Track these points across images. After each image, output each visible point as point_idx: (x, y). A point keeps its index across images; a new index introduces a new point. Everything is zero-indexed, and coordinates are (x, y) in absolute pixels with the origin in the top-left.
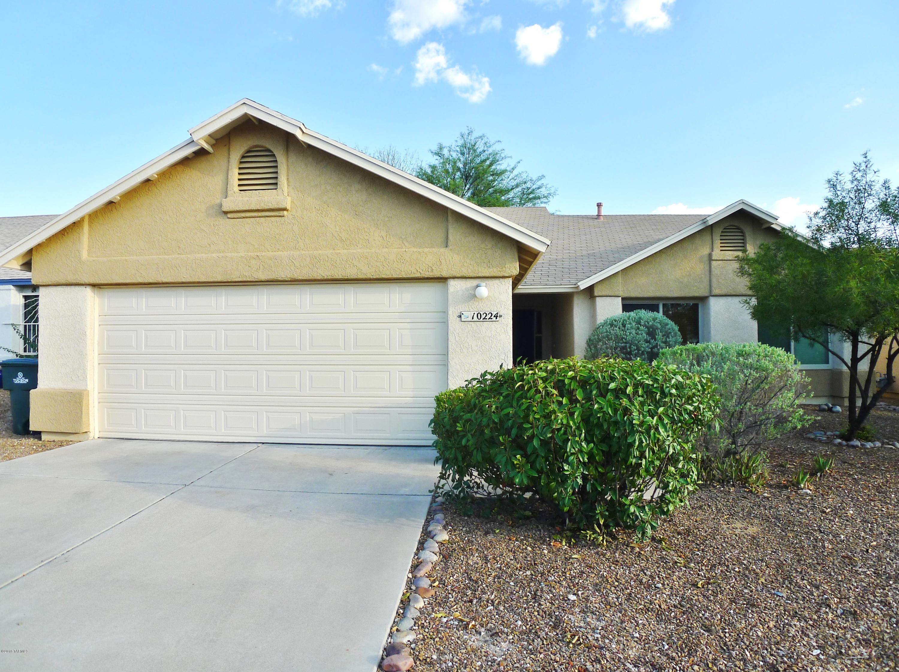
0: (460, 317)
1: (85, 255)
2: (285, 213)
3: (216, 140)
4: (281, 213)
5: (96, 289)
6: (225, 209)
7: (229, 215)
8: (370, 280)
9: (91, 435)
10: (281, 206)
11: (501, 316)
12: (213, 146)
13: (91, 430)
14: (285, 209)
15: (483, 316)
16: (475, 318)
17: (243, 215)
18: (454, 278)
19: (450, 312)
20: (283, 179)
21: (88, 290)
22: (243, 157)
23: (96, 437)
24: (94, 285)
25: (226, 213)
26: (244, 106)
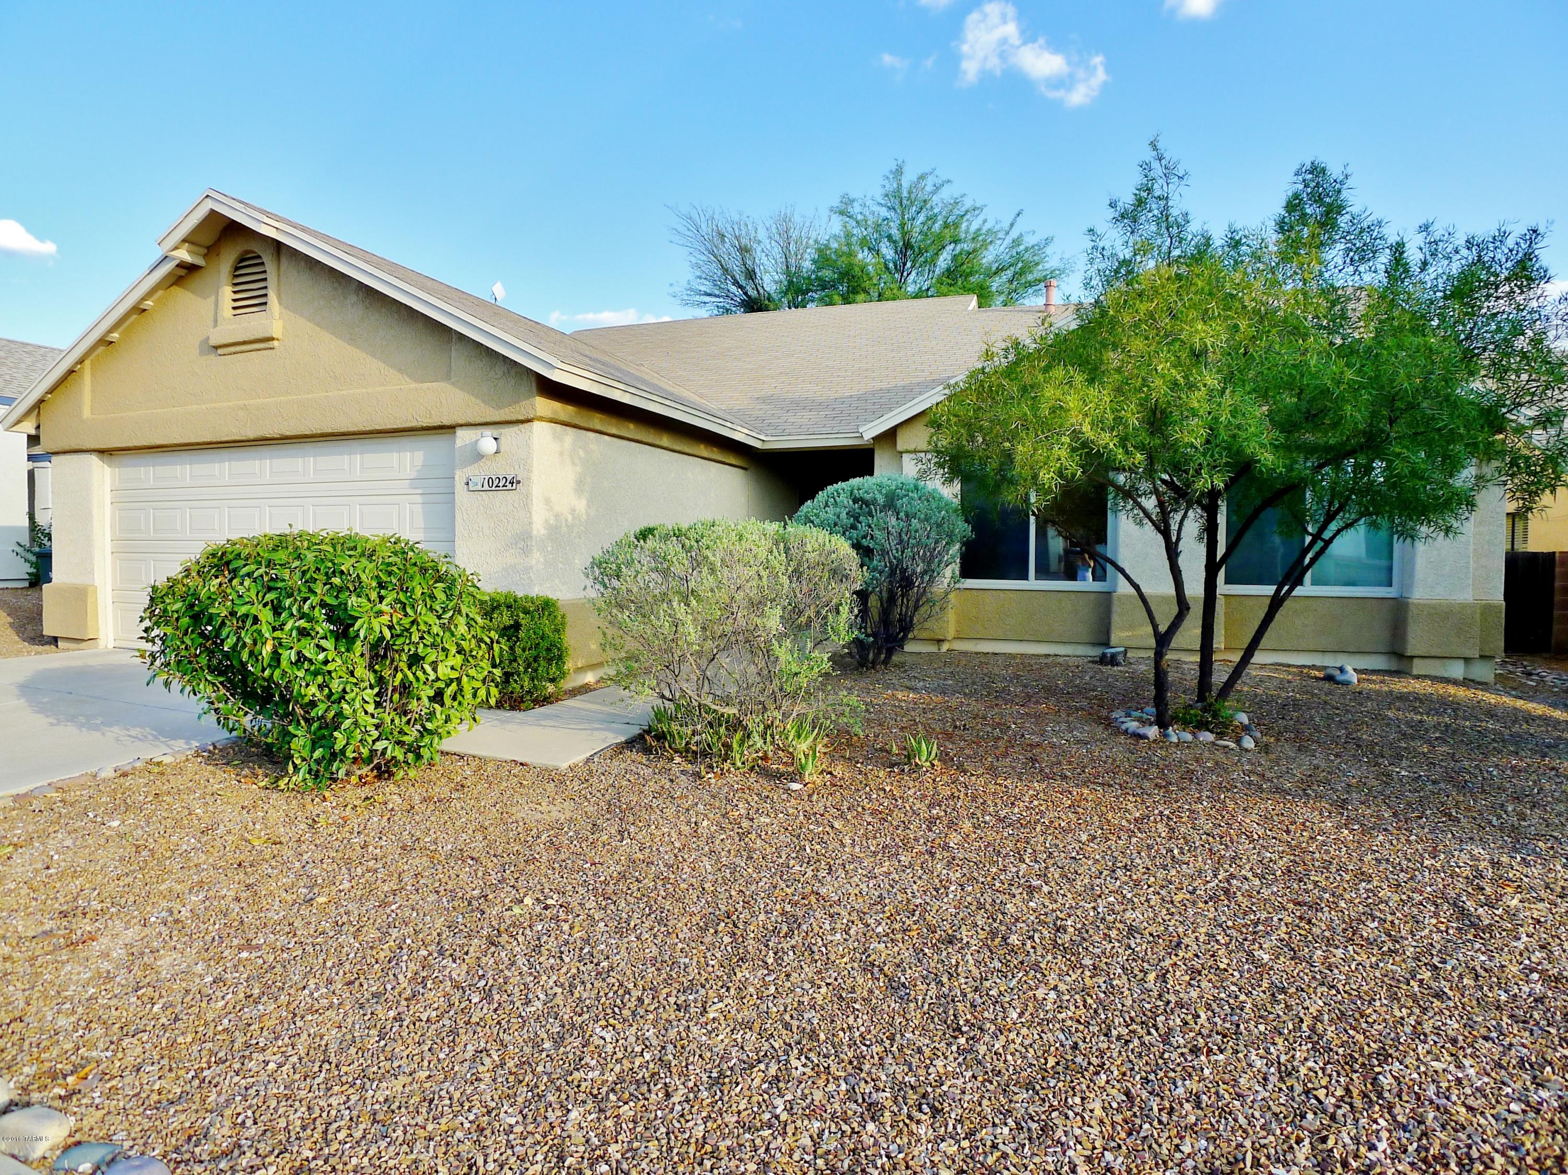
0: (467, 484)
1: (87, 413)
2: (276, 343)
3: (208, 248)
4: (269, 345)
5: (106, 456)
6: (213, 342)
7: (220, 351)
8: (354, 434)
9: (102, 643)
10: (267, 335)
11: (519, 482)
12: (205, 256)
13: (102, 636)
14: (273, 339)
15: (496, 483)
16: (486, 487)
17: (232, 349)
18: (461, 425)
19: (457, 477)
20: (272, 298)
21: (94, 459)
22: (237, 269)
23: (111, 646)
24: (101, 452)
25: (216, 348)
26: (208, 200)
